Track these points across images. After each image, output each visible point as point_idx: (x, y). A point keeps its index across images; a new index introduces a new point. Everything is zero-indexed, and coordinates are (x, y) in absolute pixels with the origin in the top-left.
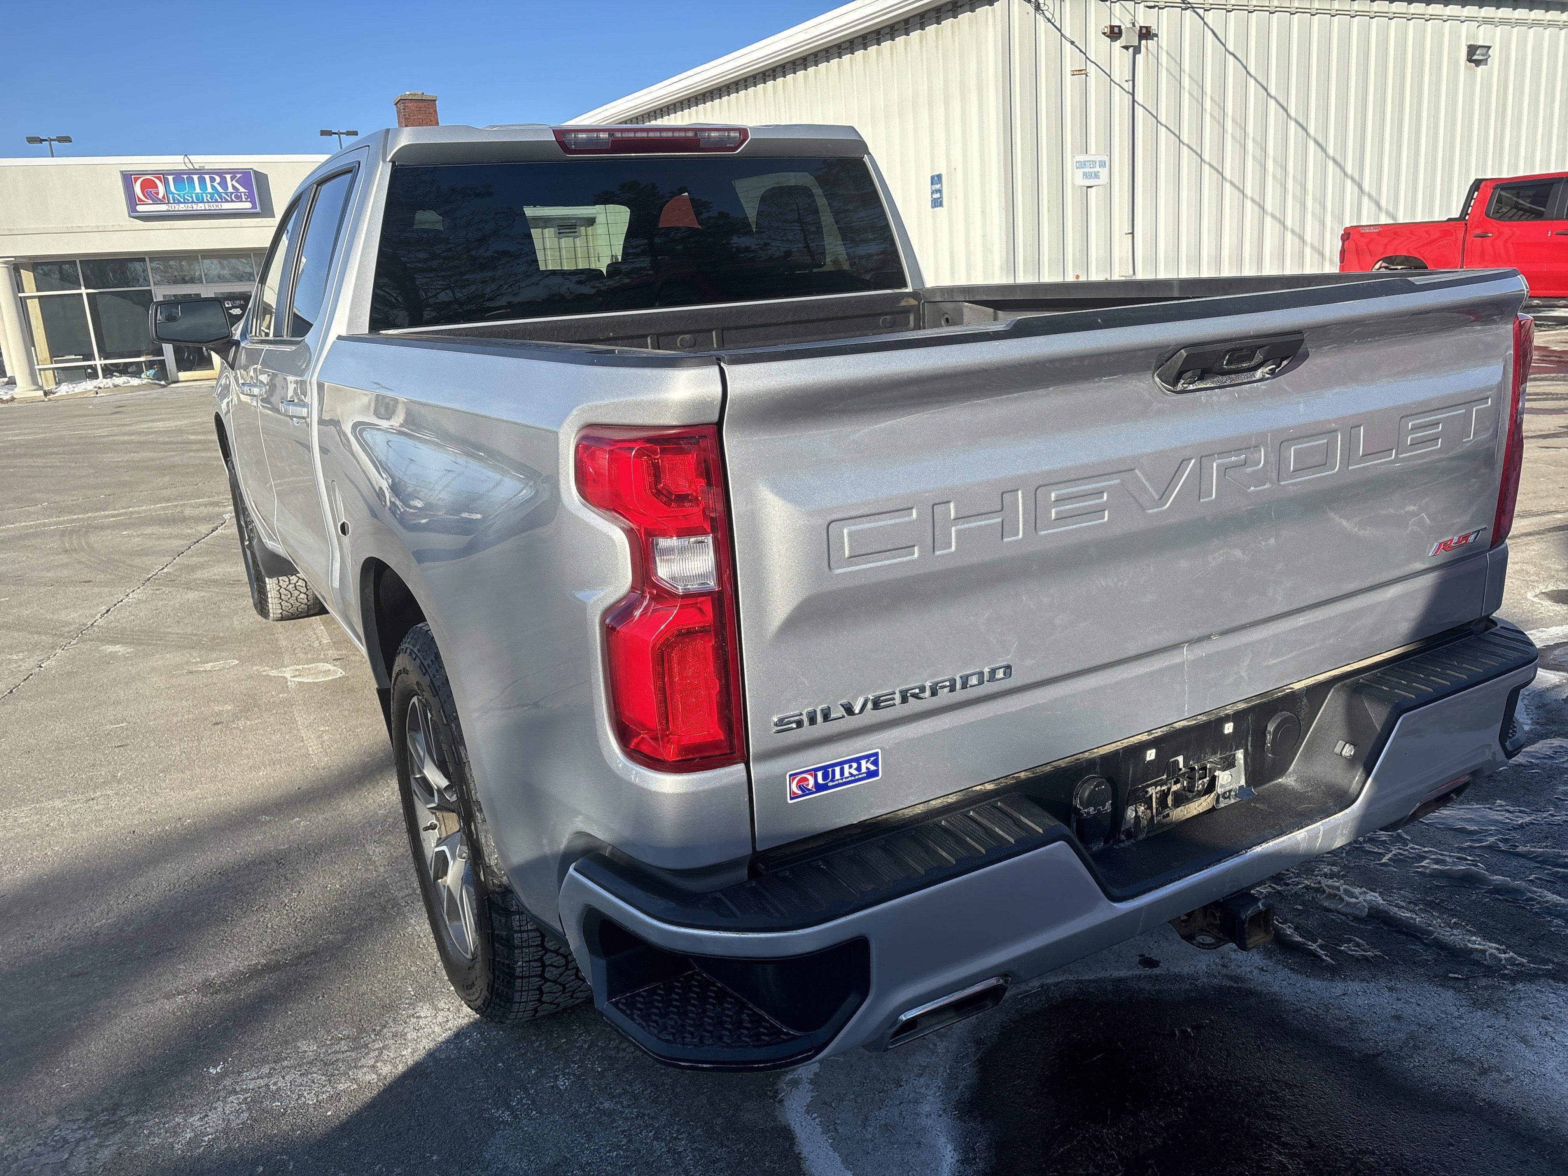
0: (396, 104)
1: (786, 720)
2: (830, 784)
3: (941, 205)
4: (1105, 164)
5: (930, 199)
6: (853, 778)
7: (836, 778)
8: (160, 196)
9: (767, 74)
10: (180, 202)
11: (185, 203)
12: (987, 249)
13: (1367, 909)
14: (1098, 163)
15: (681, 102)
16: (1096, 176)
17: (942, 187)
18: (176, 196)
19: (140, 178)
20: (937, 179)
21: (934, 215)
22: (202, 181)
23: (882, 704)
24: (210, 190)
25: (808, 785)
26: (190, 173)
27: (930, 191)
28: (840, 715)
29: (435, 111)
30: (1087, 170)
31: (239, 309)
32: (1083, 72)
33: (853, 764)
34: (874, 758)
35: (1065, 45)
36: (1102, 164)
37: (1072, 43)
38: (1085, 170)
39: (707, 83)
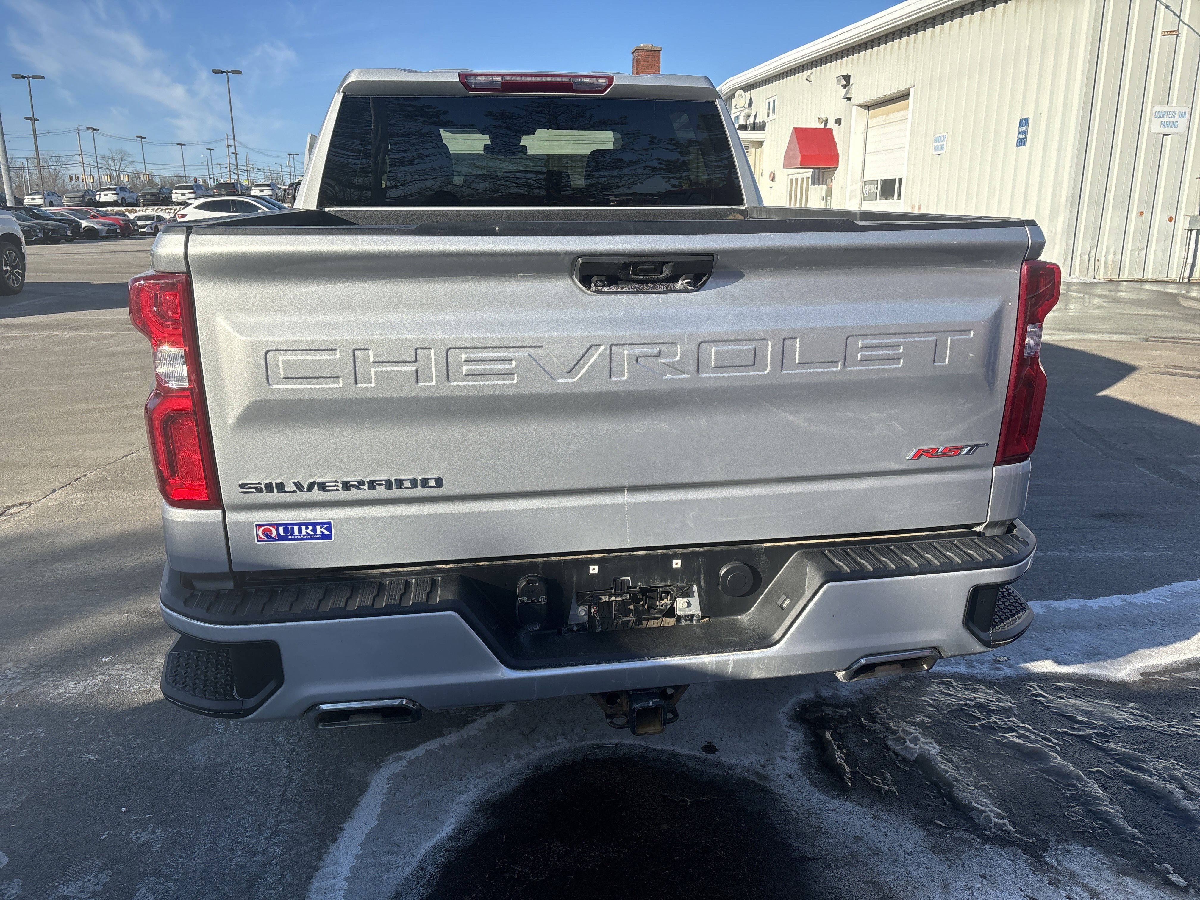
0: (633, 53)
1: (249, 485)
2: (290, 537)
3: (1025, 144)
4: (1185, 114)
5: (1016, 139)
6: (309, 537)
7: (295, 534)
9: (903, 31)
12: (1057, 184)
13: (916, 755)
14: (1177, 114)
15: (836, 54)
16: (1175, 125)
17: (1028, 129)
20: (1024, 122)
21: (1018, 153)
23: (327, 488)
25: (272, 534)
27: (1017, 132)
28: (292, 489)
29: (659, 59)
30: (1166, 119)
32: (1174, 33)
33: (309, 527)
34: (328, 525)
35: (1160, 9)
36: (1182, 115)
37: (1167, 7)
38: (1163, 119)
39: (855, 38)
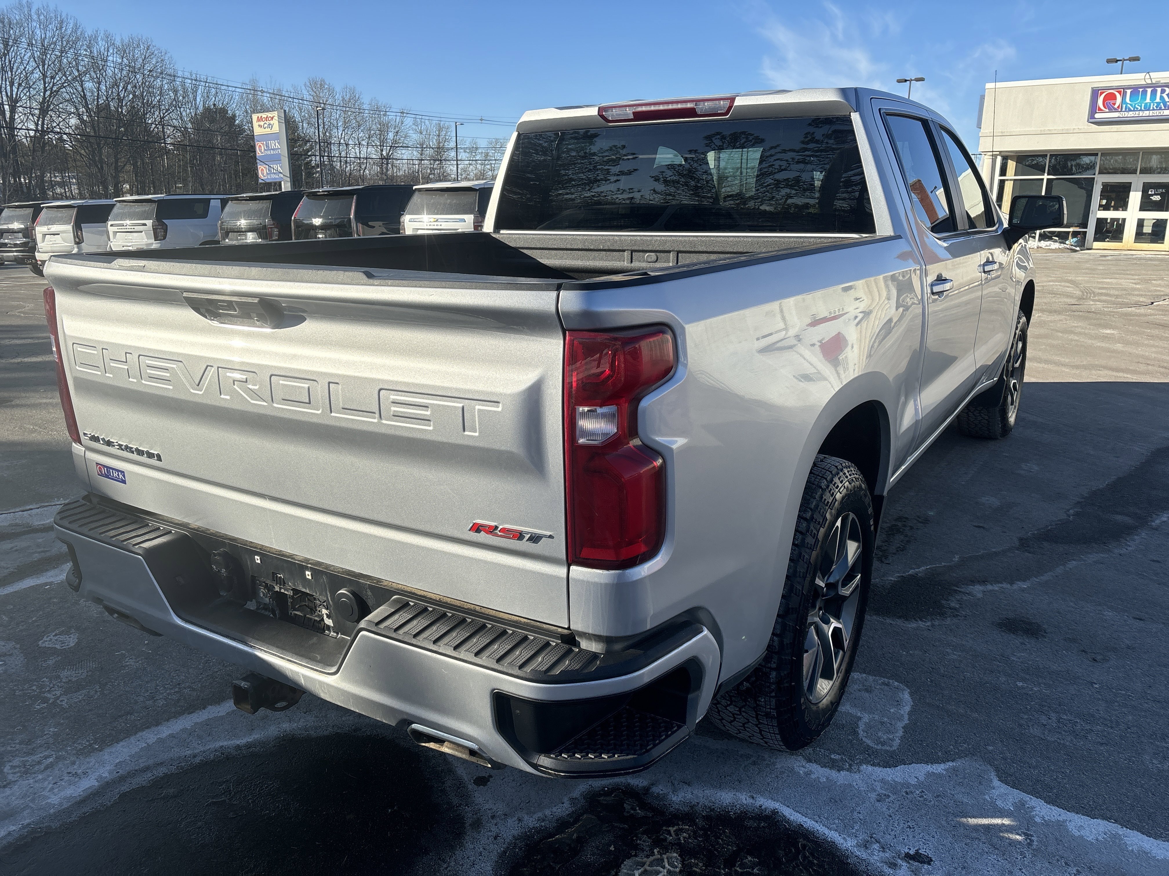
2: (109, 477)
6: (117, 479)
7: (111, 475)
8: (1116, 106)
10: (1130, 110)
11: (1134, 111)
18: (1129, 105)
19: (1104, 92)
22: (1154, 93)
24: (1158, 100)
25: (102, 472)
26: (1145, 87)
31: (1159, 196)
33: (116, 472)
34: (123, 474)
